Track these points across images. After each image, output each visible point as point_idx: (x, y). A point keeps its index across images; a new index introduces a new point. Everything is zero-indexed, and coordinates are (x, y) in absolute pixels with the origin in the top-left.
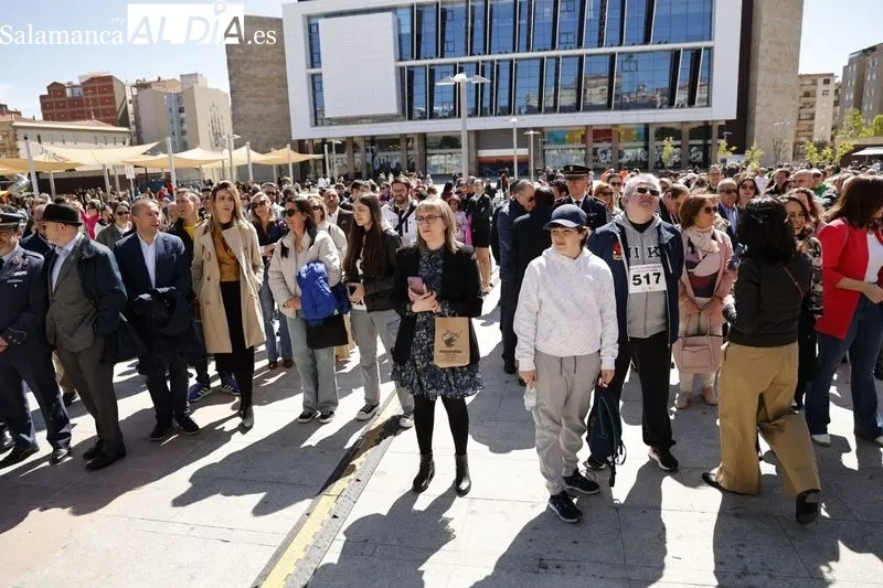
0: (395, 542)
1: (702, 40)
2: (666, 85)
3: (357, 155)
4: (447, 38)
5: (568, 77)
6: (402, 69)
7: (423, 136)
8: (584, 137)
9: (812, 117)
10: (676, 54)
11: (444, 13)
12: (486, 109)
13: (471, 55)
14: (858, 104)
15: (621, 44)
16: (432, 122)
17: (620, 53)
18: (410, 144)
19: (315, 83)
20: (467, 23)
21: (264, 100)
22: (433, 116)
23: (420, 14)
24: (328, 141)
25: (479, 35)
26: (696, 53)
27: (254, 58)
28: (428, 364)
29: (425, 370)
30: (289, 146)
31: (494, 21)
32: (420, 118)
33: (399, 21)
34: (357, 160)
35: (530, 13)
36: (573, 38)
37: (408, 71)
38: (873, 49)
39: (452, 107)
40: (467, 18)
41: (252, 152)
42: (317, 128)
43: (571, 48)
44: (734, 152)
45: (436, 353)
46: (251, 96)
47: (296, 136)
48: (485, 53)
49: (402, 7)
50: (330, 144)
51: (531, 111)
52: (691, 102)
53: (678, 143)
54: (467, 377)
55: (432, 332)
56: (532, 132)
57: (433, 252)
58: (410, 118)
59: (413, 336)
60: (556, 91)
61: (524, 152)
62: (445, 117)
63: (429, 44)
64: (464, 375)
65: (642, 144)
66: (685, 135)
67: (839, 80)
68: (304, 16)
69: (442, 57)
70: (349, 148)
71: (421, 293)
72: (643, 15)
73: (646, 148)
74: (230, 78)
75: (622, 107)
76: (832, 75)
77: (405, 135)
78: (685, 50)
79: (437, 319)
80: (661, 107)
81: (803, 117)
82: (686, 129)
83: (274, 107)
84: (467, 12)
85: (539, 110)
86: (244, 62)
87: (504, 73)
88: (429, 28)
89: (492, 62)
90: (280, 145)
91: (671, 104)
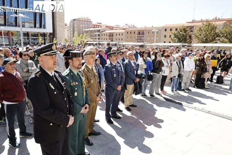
14: (73, 31)
26: (41, 14)
38: (75, 19)
52: (41, 27)
67: (68, 25)
78: (38, 13)
82: (39, 34)
91: (35, 27)
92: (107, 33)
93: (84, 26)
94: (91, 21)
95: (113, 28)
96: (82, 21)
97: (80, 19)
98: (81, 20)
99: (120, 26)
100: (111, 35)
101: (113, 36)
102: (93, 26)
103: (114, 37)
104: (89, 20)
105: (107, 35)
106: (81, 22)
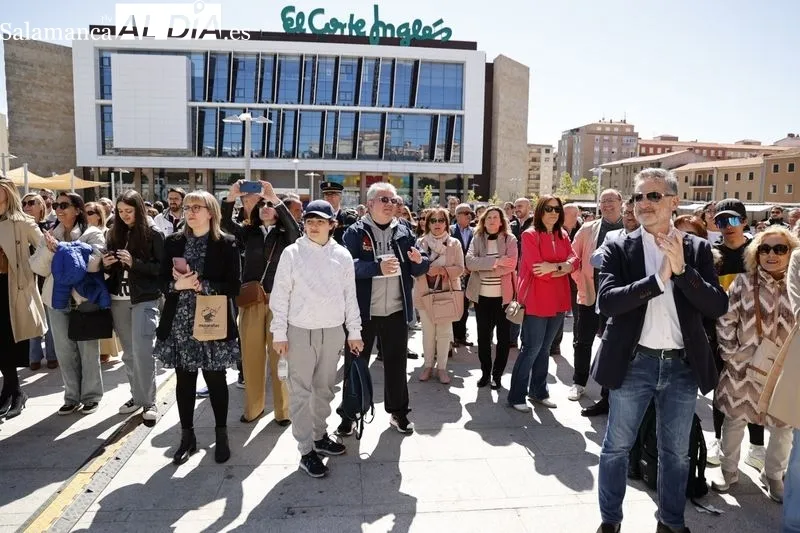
0: (151, 507)
1: (455, 109)
2: (427, 142)
3: (145, 186)
4: (239, 85)
5: (345, 130)
6: (194, 109)
7: (212, 173)
8: (358, 182)
9: (538, 178)
10: (435, 118)
11: (236, 62)
12: (272, 152)
13: (260, 102)
14: (569, 169)
15: (391, 105)
16: (221, 159)
17: (390, 113)
18: (199, 180)
19: (105, 115)
20: (257, 73)
21: (48, 124)
22: (222, 154)
23: (213, 62)
24: (116, 170)
25: (267, 85)
26: (451, 119)
27: (37, 82)
28: (188, 339)
29: (185, 344)
30: (72, 171)
31: (282, 74)
32: (210, 156)
33: (193, 65)
34: (145, 191)
35: (314, 71)
36: (351, 96)
37: (200, 112)
38: (577, 130)
39: (240, 148)
40: (257, 69)
41: (30, 174)
42: (104, 157)
43: (348, 105)
44: (480, 200)
45: (196, 328)
46: (33, 119)
47: (81, 162)
48: (273, 103)
49: (196, 53)
50: (117, 174)
51: (313, 156)
52: (447, 158)
53: (437, 191)
54: (225, 352)
55: (192, 308)
56: (312, 174)
57: (197, 239)
58: (200, 154)
59: (176, 312)
60: (335, 140)
61: (305, 192)
62: (233, 156)
63: (220, 89)
64: (222, 349)
65: (408, 190)
66: (443, 186)
67: (556, 150)
68: (95, 48)
69: (233, 101)
70: (137, 179)
71: (183, 272)
72: (409, 84)
73: (411, 194)
74: (9, 99)
75: (391, 158)
76: (551, 146)
77: (195, 169)
78: (442, 115)
79: (199, 298)
80: (423, 161)
81: (532, 177)
82: (443, 180)
83: (58, 133)
84: (257, 64)
85: (320, 155)
86: (27, 84)
87: (290, 121)
88: (222, 74)
89: (279, 111)
90: (62, 170)
91: (431, 158)
92: (689, 171)
93: (606, 150)
94: (635, 131)
95: (724, 153)
96: (602, 133)
97: (592, 129)
98: (599, 129)
99: (759, 143)
100: (704, 180)
101: (711, 183)
102: (643, 150)
103: (714, 187)
104: (628, 130)
105: (686, 181)
106: (598, 137)
